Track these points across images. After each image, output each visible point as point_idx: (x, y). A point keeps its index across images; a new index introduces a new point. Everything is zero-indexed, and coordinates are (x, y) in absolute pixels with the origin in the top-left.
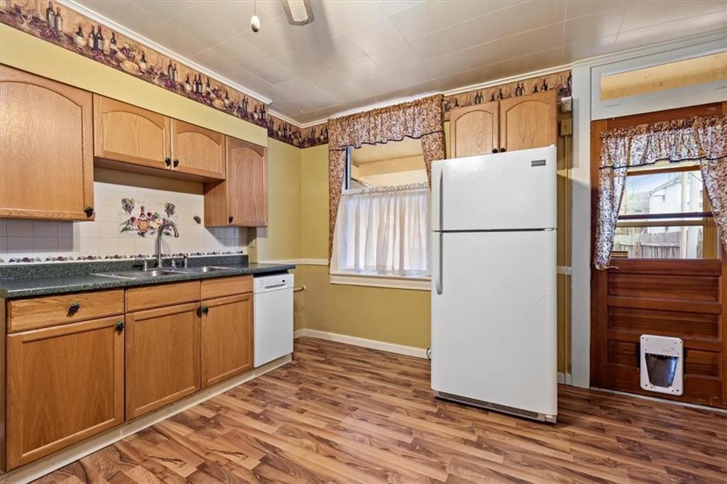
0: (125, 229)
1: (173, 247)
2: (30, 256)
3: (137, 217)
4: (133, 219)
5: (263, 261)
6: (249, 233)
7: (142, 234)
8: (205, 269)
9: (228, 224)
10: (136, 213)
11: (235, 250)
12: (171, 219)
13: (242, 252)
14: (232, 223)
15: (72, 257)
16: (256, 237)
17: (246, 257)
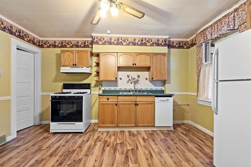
0: (128, 82)
1: (139, 87)
2: (111, 88)
3: (130, 79)
4: (129, 80)
5: (167, 92)
6: (164, 82)
7: (131, 83)
8: (146, 93)
9: (152, 80)
10: (130, 78)
11: (159, 88)
12: (139, 79)
13: (162, 89)
14: (153, 80)
15: (117, 88)
16: (165, 84)
17: (164, 90)
